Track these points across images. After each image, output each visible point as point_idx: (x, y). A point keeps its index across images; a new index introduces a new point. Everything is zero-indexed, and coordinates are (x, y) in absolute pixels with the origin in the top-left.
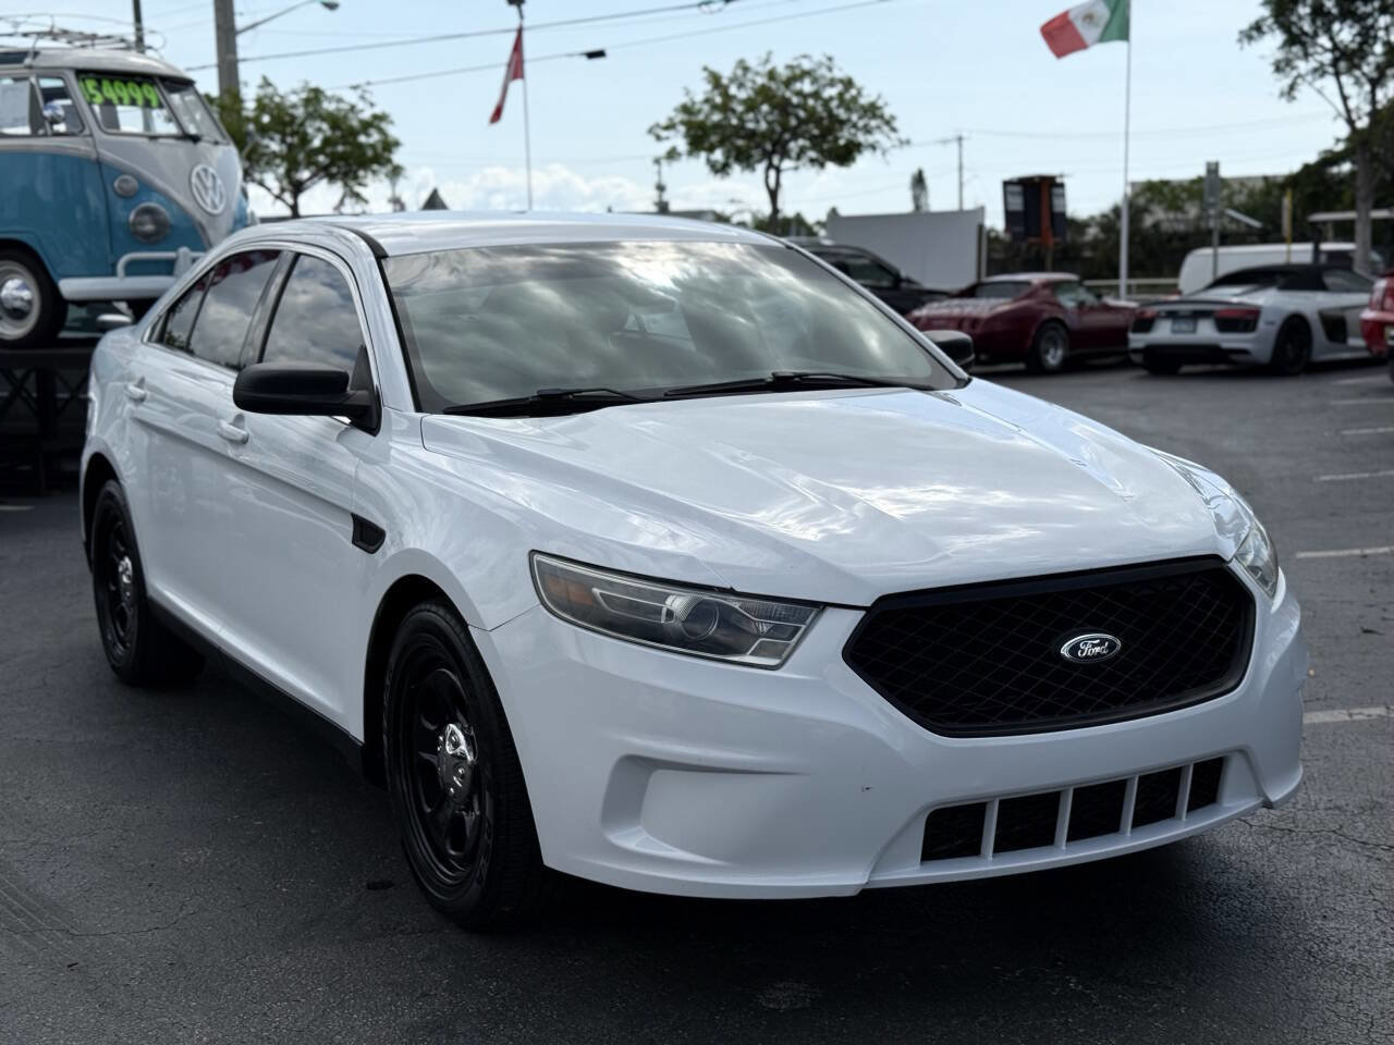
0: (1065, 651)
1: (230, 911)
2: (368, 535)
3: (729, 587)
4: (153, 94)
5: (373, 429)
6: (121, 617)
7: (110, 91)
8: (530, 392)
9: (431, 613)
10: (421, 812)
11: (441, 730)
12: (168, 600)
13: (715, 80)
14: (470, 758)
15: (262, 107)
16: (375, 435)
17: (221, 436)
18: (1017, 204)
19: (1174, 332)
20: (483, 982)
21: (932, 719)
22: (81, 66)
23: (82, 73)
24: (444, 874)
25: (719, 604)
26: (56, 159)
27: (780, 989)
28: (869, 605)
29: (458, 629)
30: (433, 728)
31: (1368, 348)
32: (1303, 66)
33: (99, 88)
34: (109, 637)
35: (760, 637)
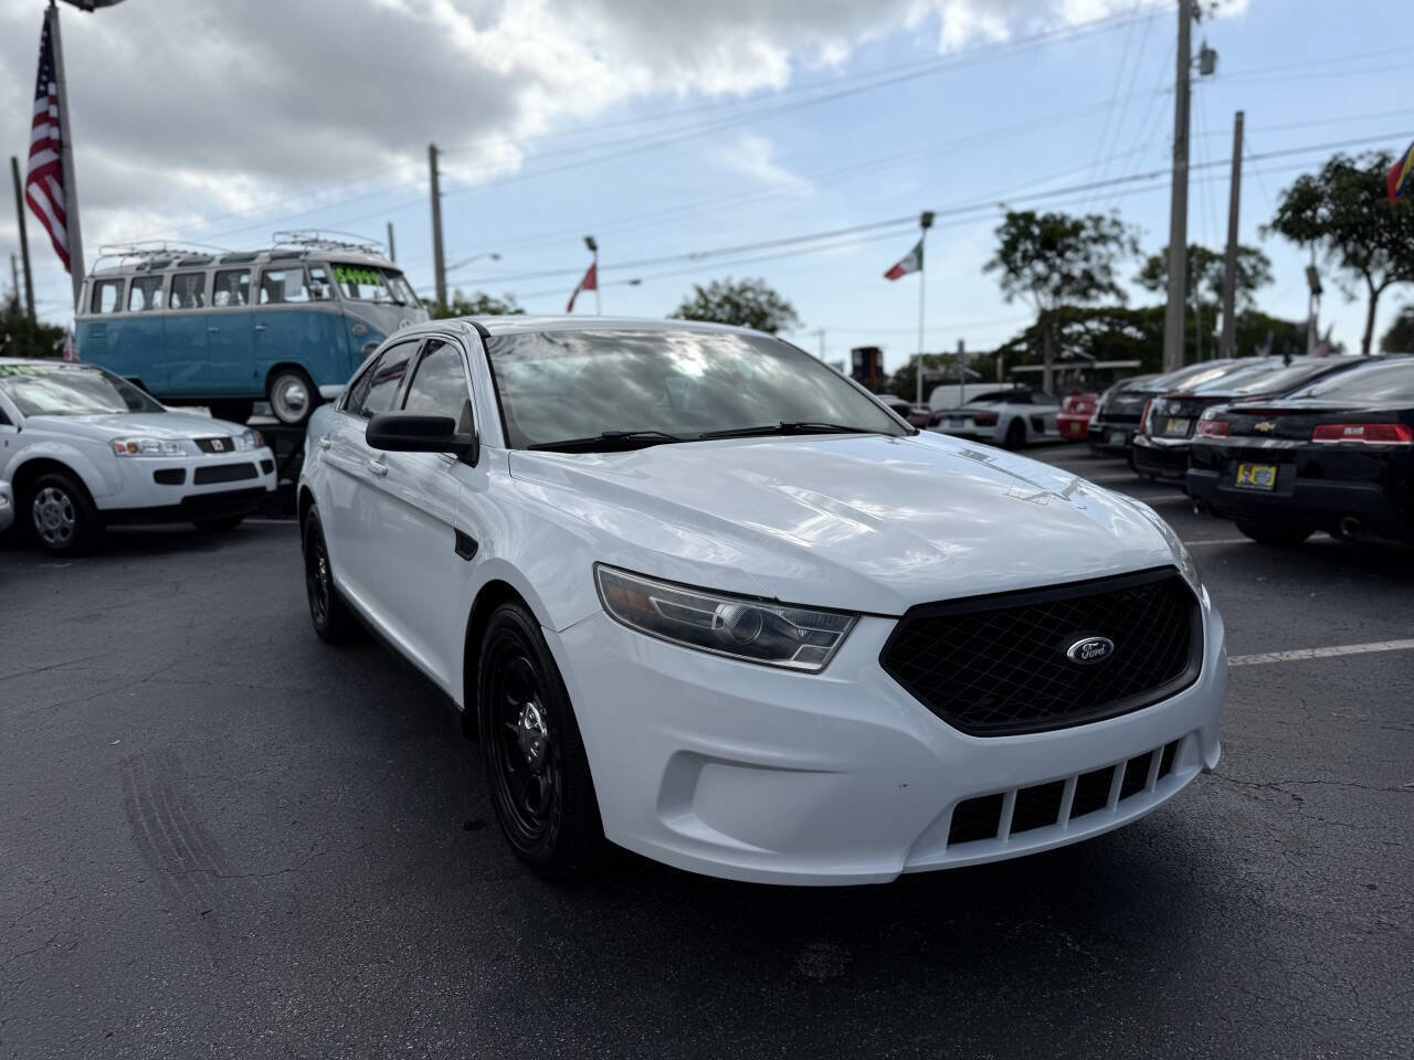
0: (1071, 653)
1: (350, 852)
2: (466, 546)
3: (773, 597)
4: (377, 278)
5: (473, 463)
6: (322, 595)
7: (351, 276)
8: (597, 435)
9: (510, 611)
10: (506, 770)
11: (522, 707)
12: (348, 592)
13: (700, 291)
14: (544, 731)
15: (456, 305)
16: (474, 467)
17: (370, 470)
18: (859, 361)
19: (952, 426)
20: (551, 941)
21: (960, 719)
22: (334, 260)
23: (334, 265)
24: (523, 827)
25: (763, 612)
26: (319, 314)
27: (815, 952)
28: (902, 614)
29: (533, 626)
30: (514, 703)
31: (1061, 436)
32: (1016, 285)
33: (344, 273)
34: (315, 609)
35: (802, 643)
